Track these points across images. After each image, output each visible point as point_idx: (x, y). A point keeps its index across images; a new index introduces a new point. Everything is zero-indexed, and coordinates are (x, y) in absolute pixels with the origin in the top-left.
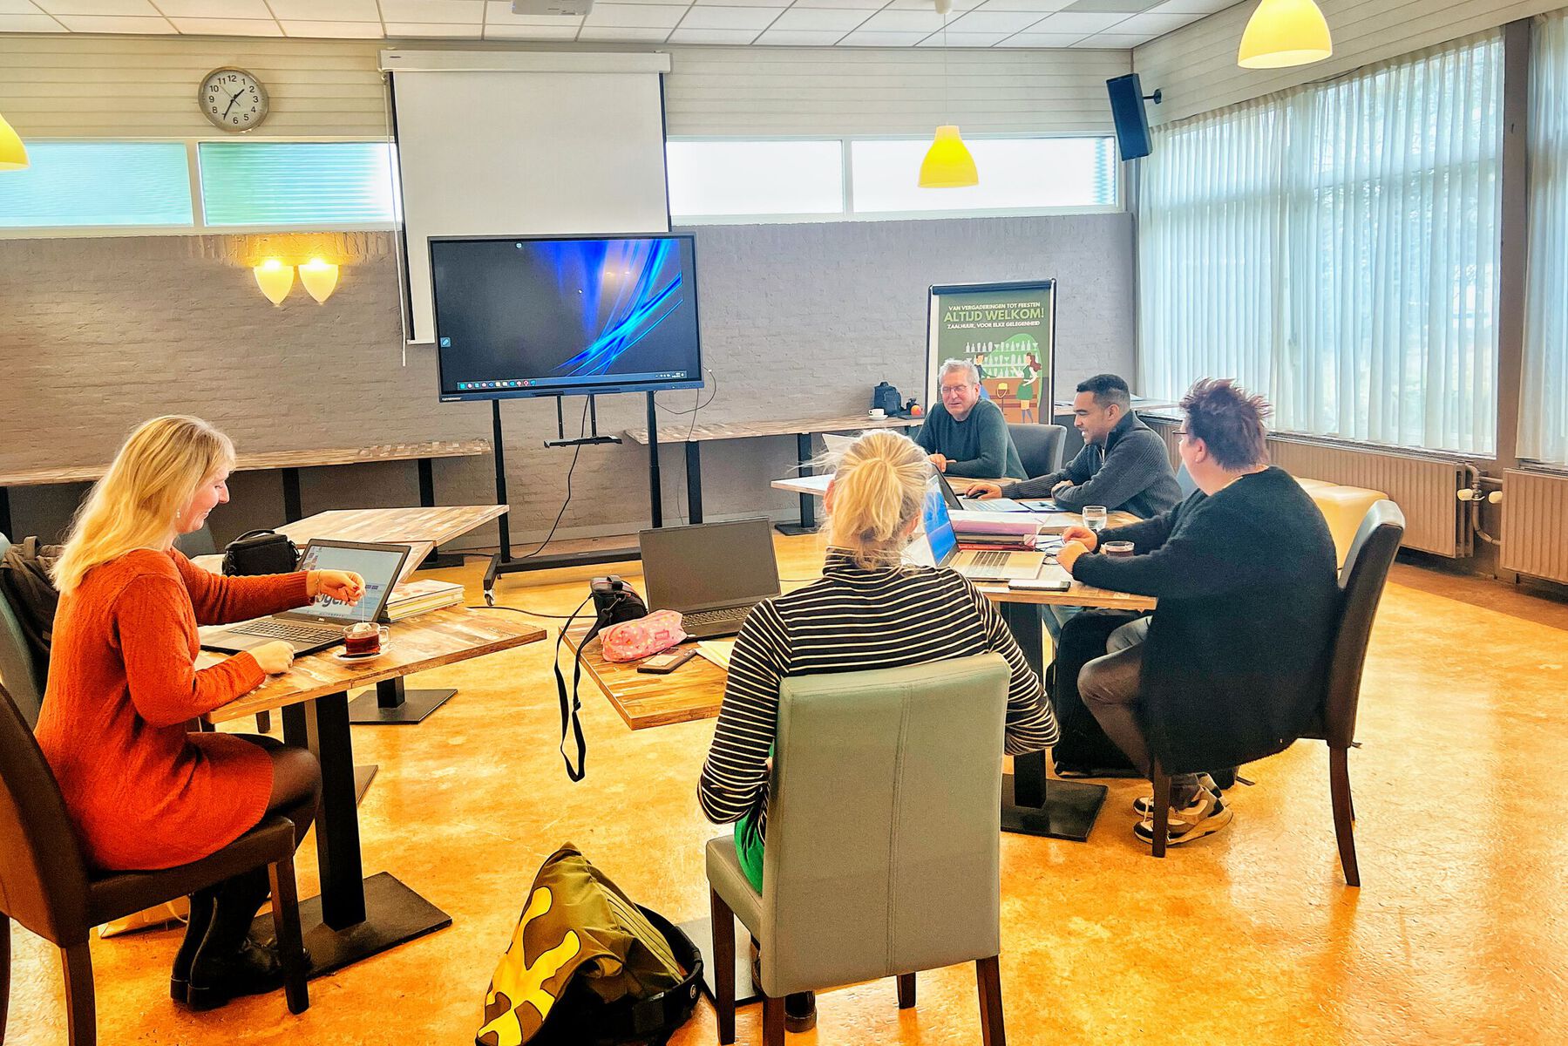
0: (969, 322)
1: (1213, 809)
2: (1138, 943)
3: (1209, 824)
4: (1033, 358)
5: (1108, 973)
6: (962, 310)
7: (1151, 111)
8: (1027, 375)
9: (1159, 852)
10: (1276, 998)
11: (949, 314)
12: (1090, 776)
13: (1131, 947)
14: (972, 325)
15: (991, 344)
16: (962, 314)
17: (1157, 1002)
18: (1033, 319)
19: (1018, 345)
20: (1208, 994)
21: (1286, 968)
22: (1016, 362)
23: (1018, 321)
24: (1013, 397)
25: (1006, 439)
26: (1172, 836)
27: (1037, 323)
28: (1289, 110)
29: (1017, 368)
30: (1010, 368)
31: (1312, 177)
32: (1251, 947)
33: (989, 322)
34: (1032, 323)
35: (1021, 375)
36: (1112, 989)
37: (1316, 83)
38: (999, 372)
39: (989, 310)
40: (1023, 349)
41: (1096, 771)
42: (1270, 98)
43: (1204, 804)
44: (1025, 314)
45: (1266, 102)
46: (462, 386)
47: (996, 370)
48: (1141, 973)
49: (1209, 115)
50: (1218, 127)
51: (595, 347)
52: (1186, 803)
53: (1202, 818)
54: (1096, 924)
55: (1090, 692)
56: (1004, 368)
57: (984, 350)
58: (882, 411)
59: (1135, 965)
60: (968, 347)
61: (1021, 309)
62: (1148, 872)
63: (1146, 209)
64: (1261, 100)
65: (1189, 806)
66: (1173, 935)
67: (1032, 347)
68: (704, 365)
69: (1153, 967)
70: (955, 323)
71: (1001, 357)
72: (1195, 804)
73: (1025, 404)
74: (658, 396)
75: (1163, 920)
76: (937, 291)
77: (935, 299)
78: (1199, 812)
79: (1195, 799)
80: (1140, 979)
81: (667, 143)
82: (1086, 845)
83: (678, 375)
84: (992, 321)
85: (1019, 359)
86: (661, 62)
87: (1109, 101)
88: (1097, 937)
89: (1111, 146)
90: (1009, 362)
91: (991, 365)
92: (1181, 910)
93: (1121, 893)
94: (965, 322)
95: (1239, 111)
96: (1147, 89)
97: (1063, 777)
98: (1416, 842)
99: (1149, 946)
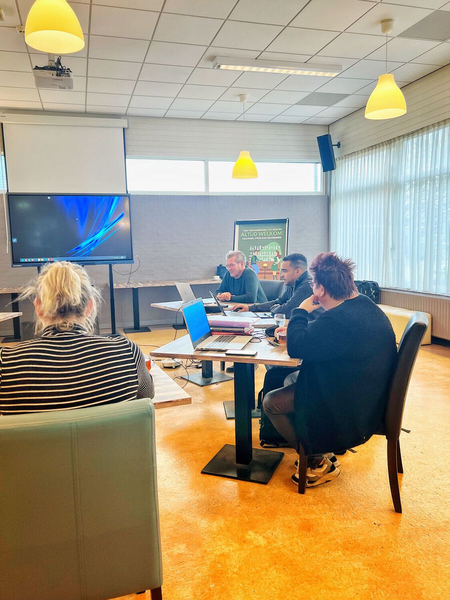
0: (252, 237)
1: (329, 469)
2: (279, 548)
3: (327, 477)
4: (278, 253)
5: (259, 569)
6: (248, 232)
7: (336, 152)
8: (276, 260)
9: (302, 491)
10: (348, 587)
11: (243, 233)
12: (278, 447)
13: (275, 551)
14: (253, 238)
15: (260, 246)
16: (249, 233)
17: (281, 590)
18: (279, 236)
19: (272, 247)
20: (311, 584)
21: (356, 567)
22: (271, 254)
23: (272, 236)
24: (269, 270)
25: (257, 286)
26: (309, 483)
27: (280, 237)
28: (392, 150)
29: (271, 257)
30: (269, 257)
31: (401, 178)
32: (340, 552)
33: (260, 237)
34: (278, 238)
35: (273, 260)
36: (258, 580)
37: (403, 136)
38: (264, 259)
39: (260, 232)
40: (274, 249)
41: (280, 445)
42: (384, 143)
43: (325, 466)
44: (275, 233)
45: (383, 146)
46: (22, 260)
47: (262, 258)
48: (277, 569)
49: (360, 152)
50: (363, 158)
51: (84, 244)
52: (316, 466)
53: (324, 473)
54: (260, 536)
55: (268, 408)
56: (266, 257)
57: (258, 249)
58: (219, 277)
59: (275, 563)
60: (251, 248)
61: (274, 231)
62: (294, 503)
63: (334, 193)
64: (381, 145)
65: (318, 467)
66: (300, 543)
67: (278, 248)
68: (134, 253)
69: (285, 565)
70: (245, 237)
71: (265, 252)
72: (321, 466)
73: (275, 273)
74: (114, 267)
75: (296, 533)
76: (238, 223)
77: (237, 227)
78: (323, 471)
79: (321, 464)
80: (276, 573)
81: (126, 159)
82: (267, 487)
83: (122, 257)
84: (261, 236)
85: (273, 253)
86: (123, 123)
87: (318, 147)
88: (258, 544)
89: (319, 166)
90: (268, 254)
91: (260, 256)
92: (307, 527)
93: (278, 516)
94: (250, 237)
95: (372, 150)
96: (334, 142)
97: (264, 447)
98: (433, 486)
99: (285, 551)
